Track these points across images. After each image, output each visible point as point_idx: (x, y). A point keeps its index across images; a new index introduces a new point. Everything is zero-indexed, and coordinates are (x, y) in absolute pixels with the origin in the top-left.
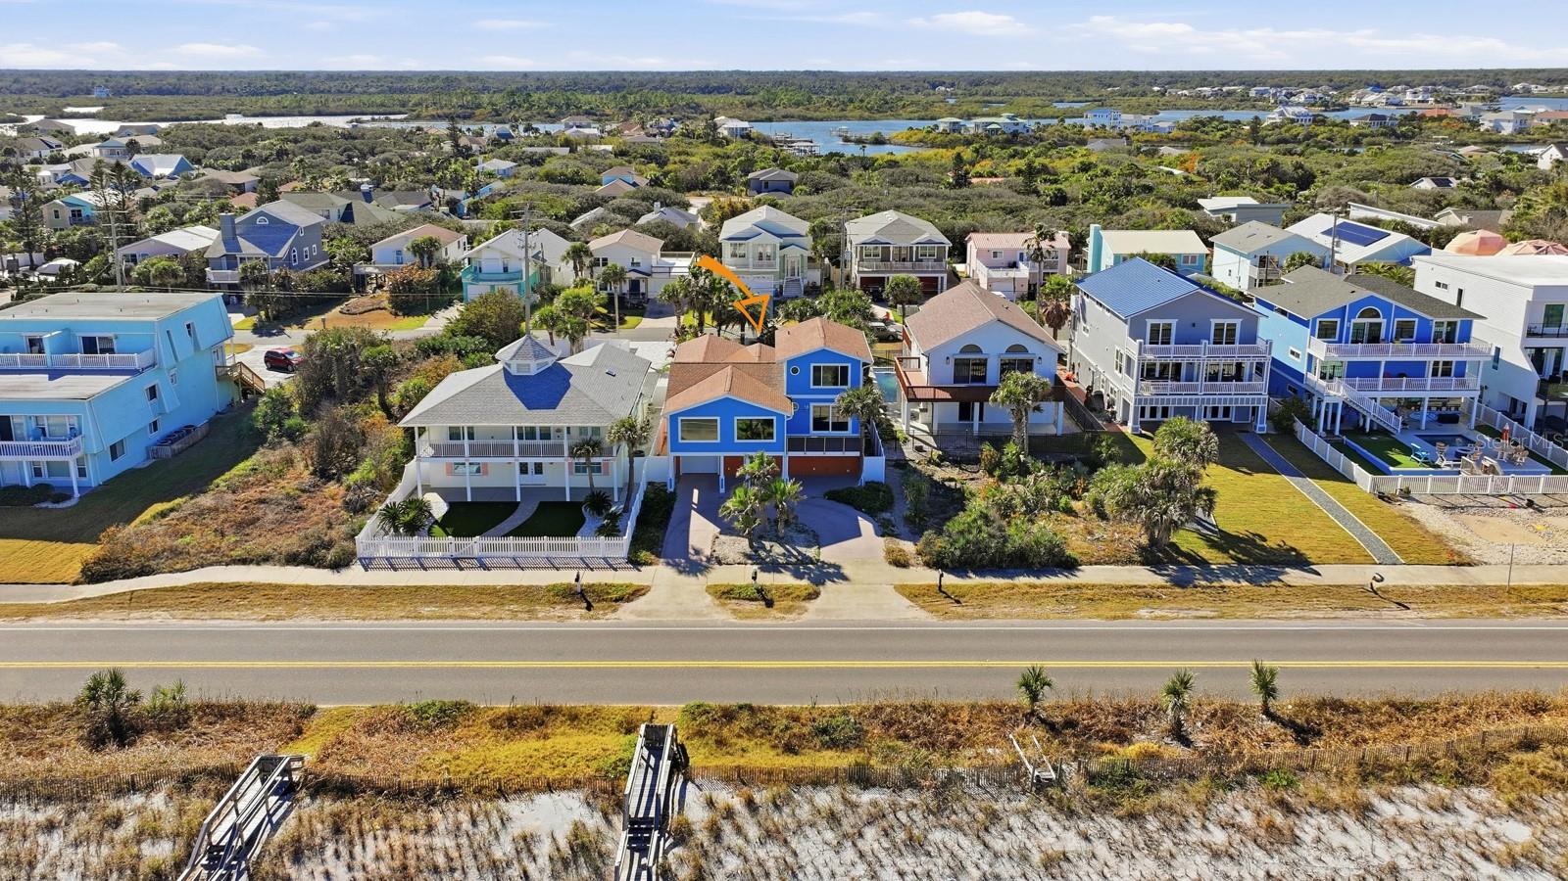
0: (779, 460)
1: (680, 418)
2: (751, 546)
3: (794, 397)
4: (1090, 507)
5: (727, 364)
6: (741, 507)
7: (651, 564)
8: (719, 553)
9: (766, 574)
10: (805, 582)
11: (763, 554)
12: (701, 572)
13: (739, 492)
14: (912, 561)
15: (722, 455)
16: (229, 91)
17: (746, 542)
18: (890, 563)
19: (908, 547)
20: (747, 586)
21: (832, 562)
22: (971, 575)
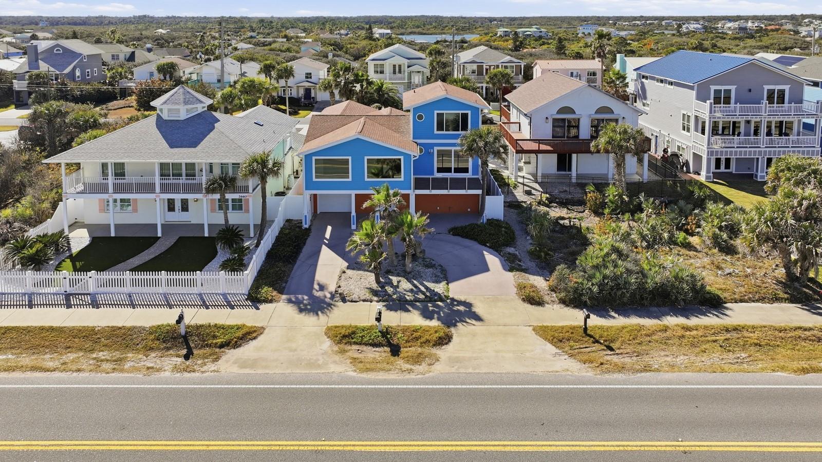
0: (406, 197)
1: (314, 158)
2: (378, 281)
3: (419, 141)
4: (708, 242)
5: (361, 116)
6: (367, 241)
7: (271, 301)
8: (344, 289)
9: (392, 313)
10: (435, 323)
11: (390, 290)
12: (322, 309)
13: (366, 225)
14: (547, 298)
15: (353, 193)
16: (112, 23)
17: (372, 277)
18: (524, 300)
19: (539, 282)
20: (371, 328)
21: (462, 298)
22: (613, 314)
